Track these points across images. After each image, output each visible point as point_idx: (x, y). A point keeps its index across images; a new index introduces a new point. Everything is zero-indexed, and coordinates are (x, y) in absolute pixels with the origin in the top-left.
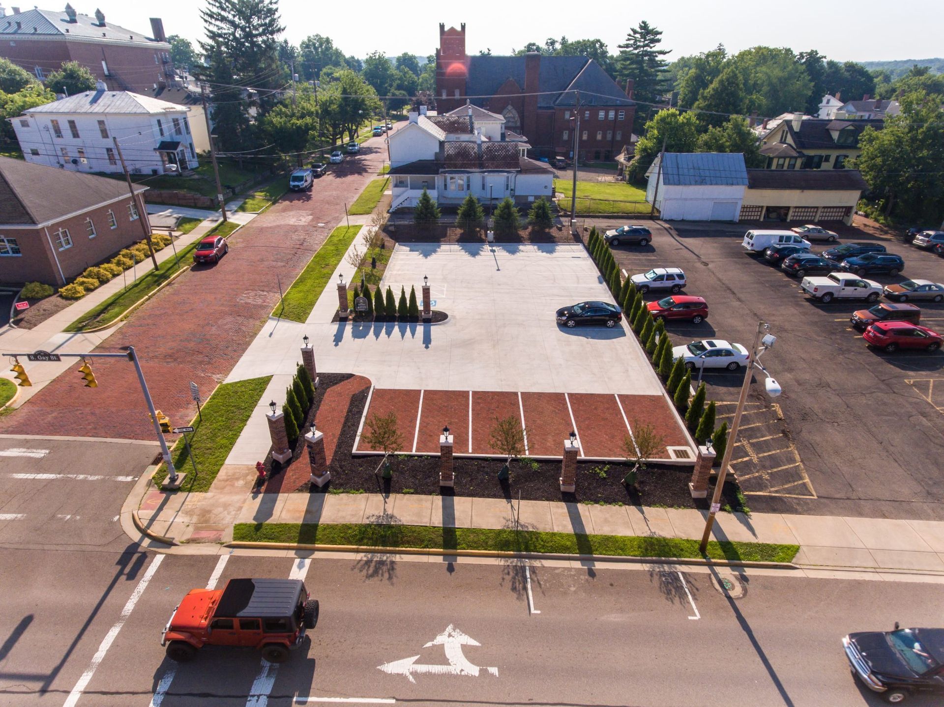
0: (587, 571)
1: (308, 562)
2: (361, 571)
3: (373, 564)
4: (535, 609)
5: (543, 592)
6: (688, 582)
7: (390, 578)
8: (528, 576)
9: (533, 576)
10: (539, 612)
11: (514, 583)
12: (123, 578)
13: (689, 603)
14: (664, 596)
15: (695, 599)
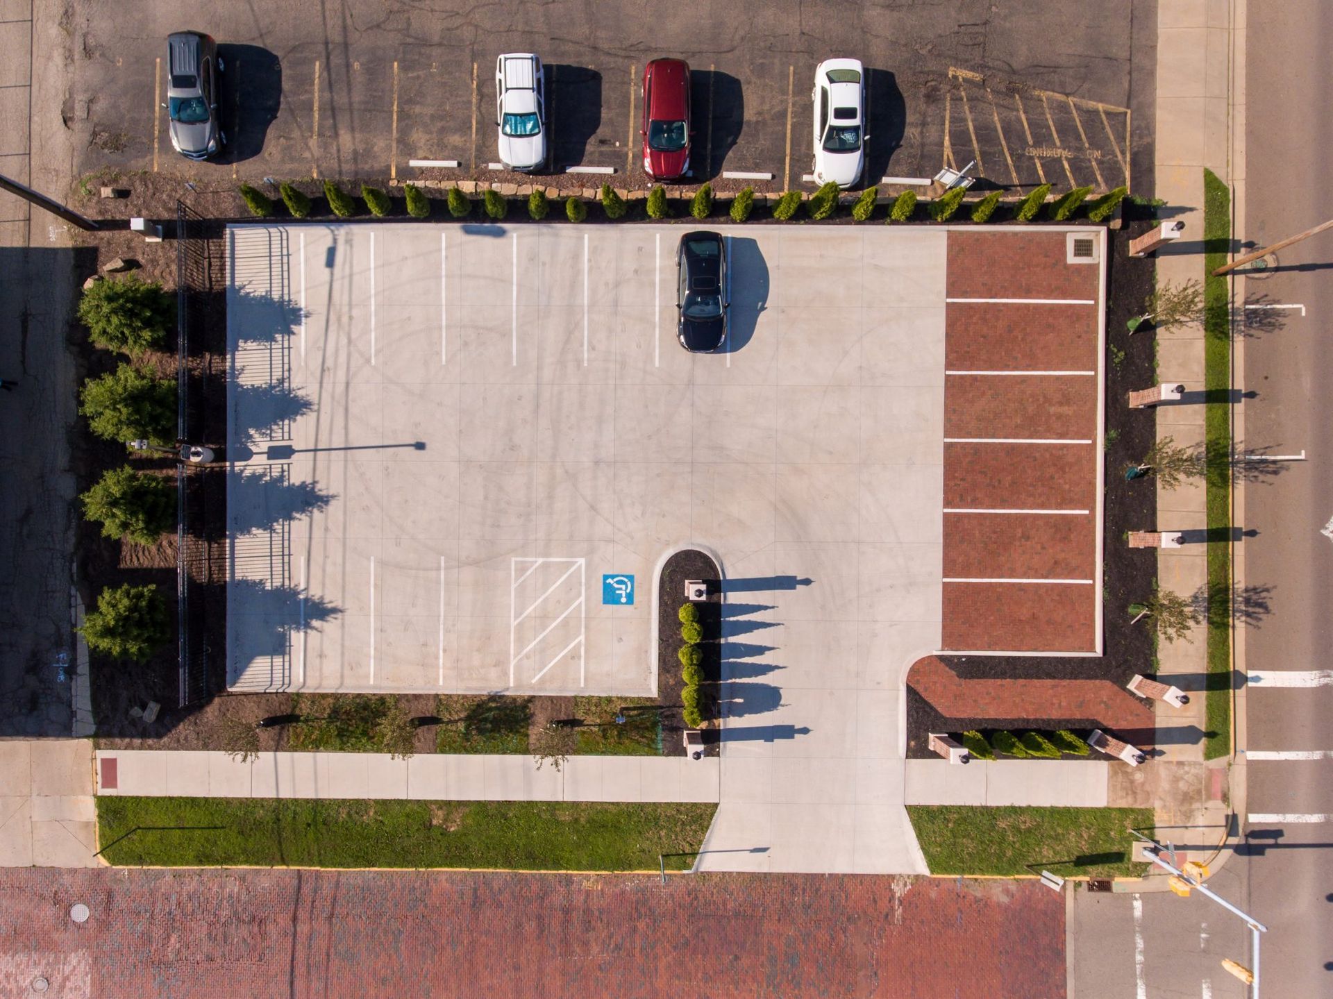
0: (1248, 399)
1: (1251, 674)
2: (1260, 619)
3: (1251, 610)
4: (1300, 454)
5: (1279, 445)
6: (1257, 302)
7: (1267, 590)
8: (1258, 457)
9: (1257, 452)
10: (1303, 452)
11: (1268, 472)
12: (1281, 841)
13: (1284, 310)
14: (1277, 331)
15: (1278, 302)
